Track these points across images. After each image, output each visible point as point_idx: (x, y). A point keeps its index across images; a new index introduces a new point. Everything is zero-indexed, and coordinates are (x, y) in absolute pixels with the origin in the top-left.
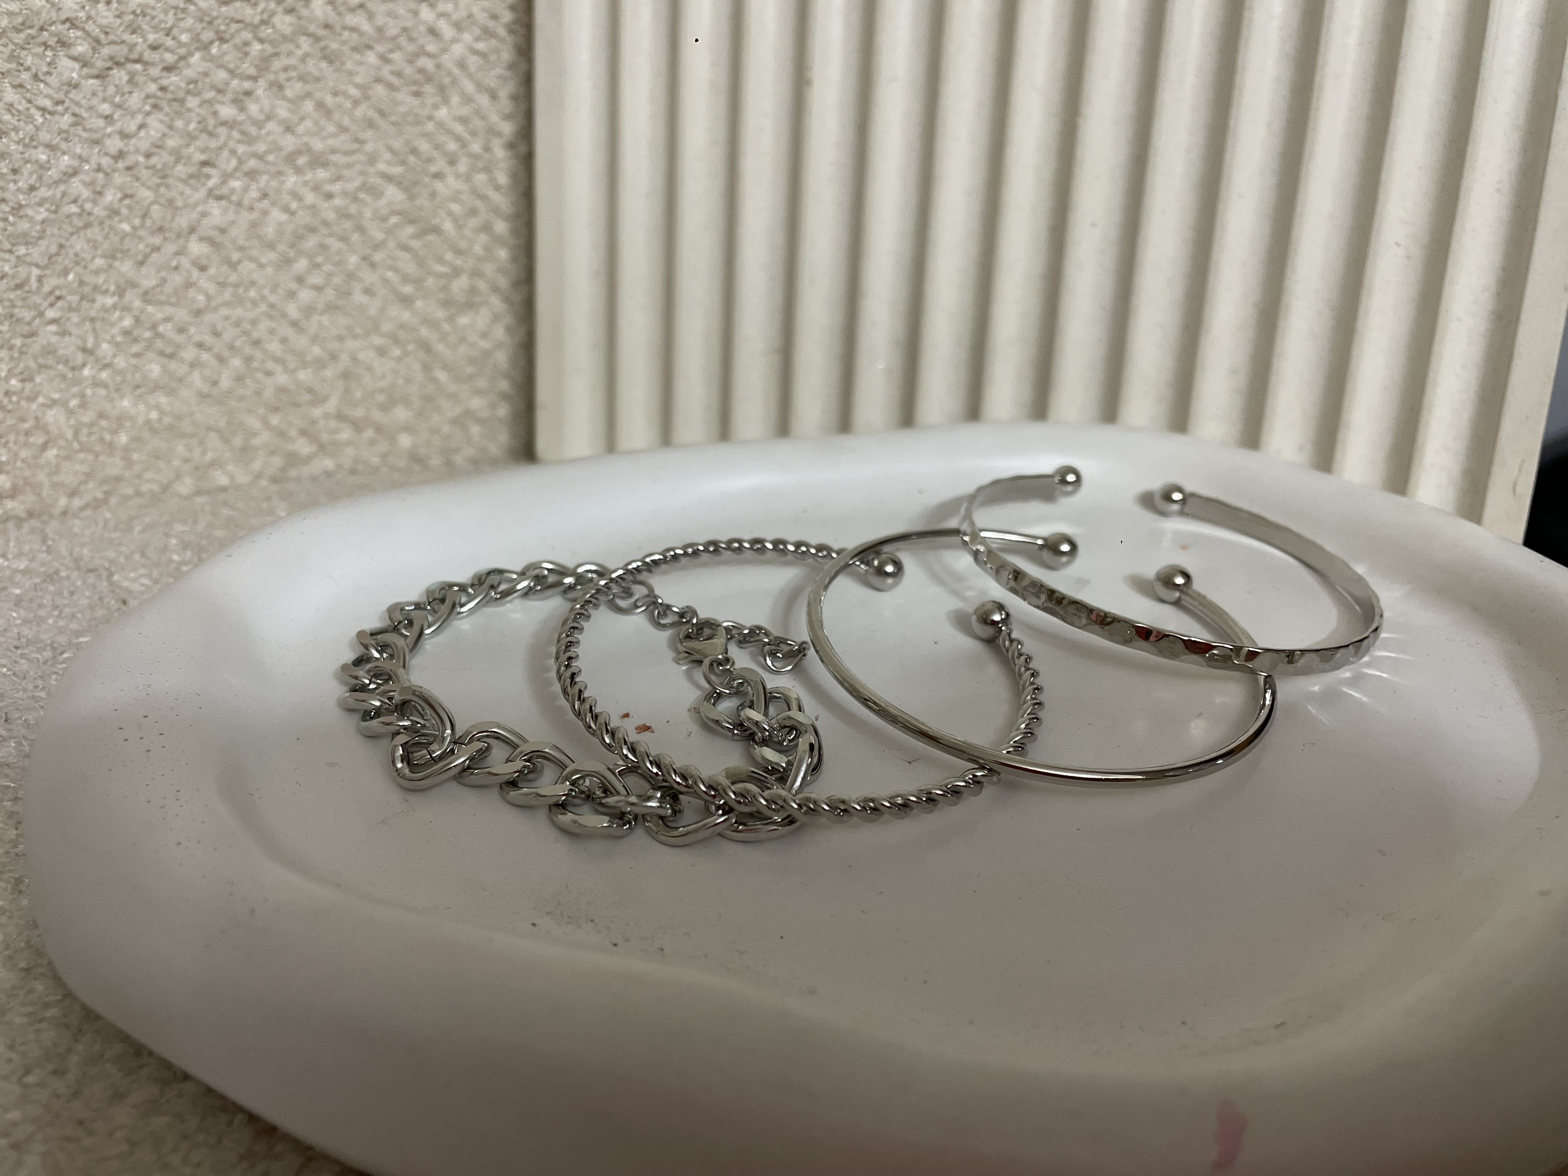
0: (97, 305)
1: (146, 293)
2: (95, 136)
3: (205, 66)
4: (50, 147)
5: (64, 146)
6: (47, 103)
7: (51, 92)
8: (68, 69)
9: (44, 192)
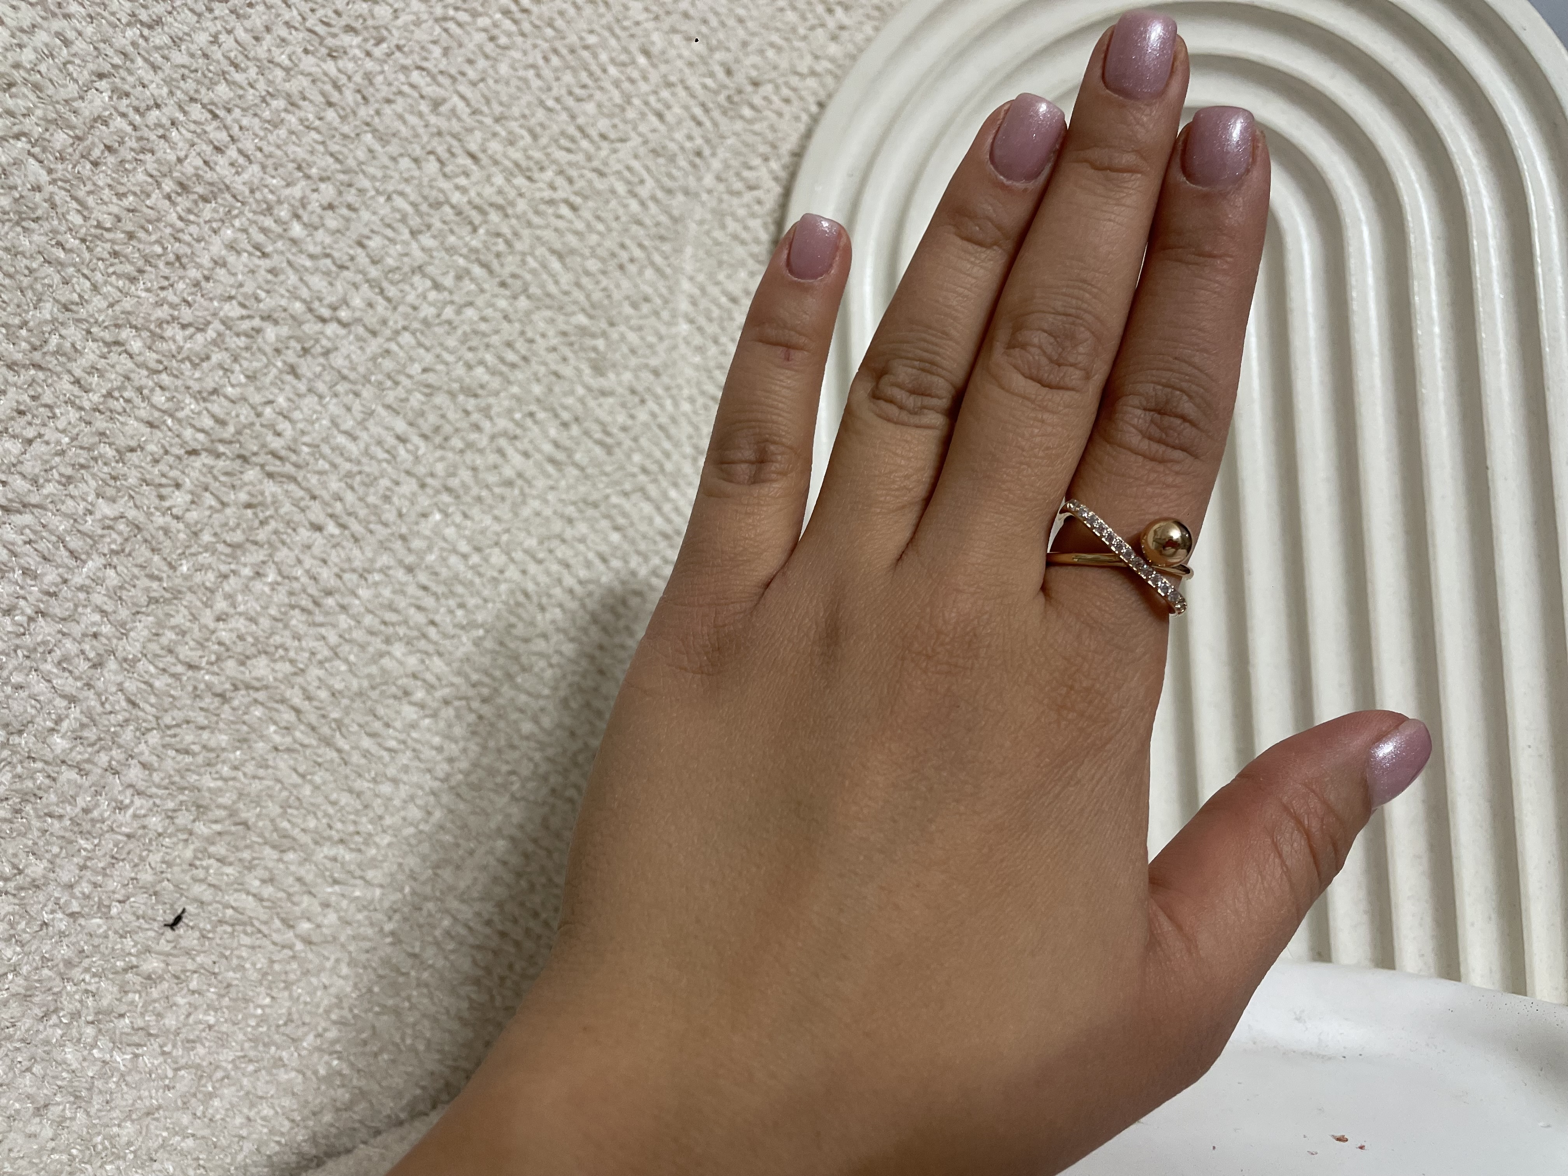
0: (425, 912)
1: (463, 893)
2: (429, 766)
3: (512, 693)
4: (395, 781)
5: (405, 778)
6: (392, 744)
7: (397, 734)
8: (410, 712)
9: (388, 821)
